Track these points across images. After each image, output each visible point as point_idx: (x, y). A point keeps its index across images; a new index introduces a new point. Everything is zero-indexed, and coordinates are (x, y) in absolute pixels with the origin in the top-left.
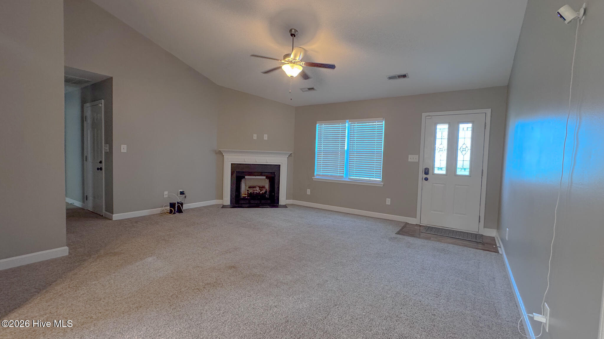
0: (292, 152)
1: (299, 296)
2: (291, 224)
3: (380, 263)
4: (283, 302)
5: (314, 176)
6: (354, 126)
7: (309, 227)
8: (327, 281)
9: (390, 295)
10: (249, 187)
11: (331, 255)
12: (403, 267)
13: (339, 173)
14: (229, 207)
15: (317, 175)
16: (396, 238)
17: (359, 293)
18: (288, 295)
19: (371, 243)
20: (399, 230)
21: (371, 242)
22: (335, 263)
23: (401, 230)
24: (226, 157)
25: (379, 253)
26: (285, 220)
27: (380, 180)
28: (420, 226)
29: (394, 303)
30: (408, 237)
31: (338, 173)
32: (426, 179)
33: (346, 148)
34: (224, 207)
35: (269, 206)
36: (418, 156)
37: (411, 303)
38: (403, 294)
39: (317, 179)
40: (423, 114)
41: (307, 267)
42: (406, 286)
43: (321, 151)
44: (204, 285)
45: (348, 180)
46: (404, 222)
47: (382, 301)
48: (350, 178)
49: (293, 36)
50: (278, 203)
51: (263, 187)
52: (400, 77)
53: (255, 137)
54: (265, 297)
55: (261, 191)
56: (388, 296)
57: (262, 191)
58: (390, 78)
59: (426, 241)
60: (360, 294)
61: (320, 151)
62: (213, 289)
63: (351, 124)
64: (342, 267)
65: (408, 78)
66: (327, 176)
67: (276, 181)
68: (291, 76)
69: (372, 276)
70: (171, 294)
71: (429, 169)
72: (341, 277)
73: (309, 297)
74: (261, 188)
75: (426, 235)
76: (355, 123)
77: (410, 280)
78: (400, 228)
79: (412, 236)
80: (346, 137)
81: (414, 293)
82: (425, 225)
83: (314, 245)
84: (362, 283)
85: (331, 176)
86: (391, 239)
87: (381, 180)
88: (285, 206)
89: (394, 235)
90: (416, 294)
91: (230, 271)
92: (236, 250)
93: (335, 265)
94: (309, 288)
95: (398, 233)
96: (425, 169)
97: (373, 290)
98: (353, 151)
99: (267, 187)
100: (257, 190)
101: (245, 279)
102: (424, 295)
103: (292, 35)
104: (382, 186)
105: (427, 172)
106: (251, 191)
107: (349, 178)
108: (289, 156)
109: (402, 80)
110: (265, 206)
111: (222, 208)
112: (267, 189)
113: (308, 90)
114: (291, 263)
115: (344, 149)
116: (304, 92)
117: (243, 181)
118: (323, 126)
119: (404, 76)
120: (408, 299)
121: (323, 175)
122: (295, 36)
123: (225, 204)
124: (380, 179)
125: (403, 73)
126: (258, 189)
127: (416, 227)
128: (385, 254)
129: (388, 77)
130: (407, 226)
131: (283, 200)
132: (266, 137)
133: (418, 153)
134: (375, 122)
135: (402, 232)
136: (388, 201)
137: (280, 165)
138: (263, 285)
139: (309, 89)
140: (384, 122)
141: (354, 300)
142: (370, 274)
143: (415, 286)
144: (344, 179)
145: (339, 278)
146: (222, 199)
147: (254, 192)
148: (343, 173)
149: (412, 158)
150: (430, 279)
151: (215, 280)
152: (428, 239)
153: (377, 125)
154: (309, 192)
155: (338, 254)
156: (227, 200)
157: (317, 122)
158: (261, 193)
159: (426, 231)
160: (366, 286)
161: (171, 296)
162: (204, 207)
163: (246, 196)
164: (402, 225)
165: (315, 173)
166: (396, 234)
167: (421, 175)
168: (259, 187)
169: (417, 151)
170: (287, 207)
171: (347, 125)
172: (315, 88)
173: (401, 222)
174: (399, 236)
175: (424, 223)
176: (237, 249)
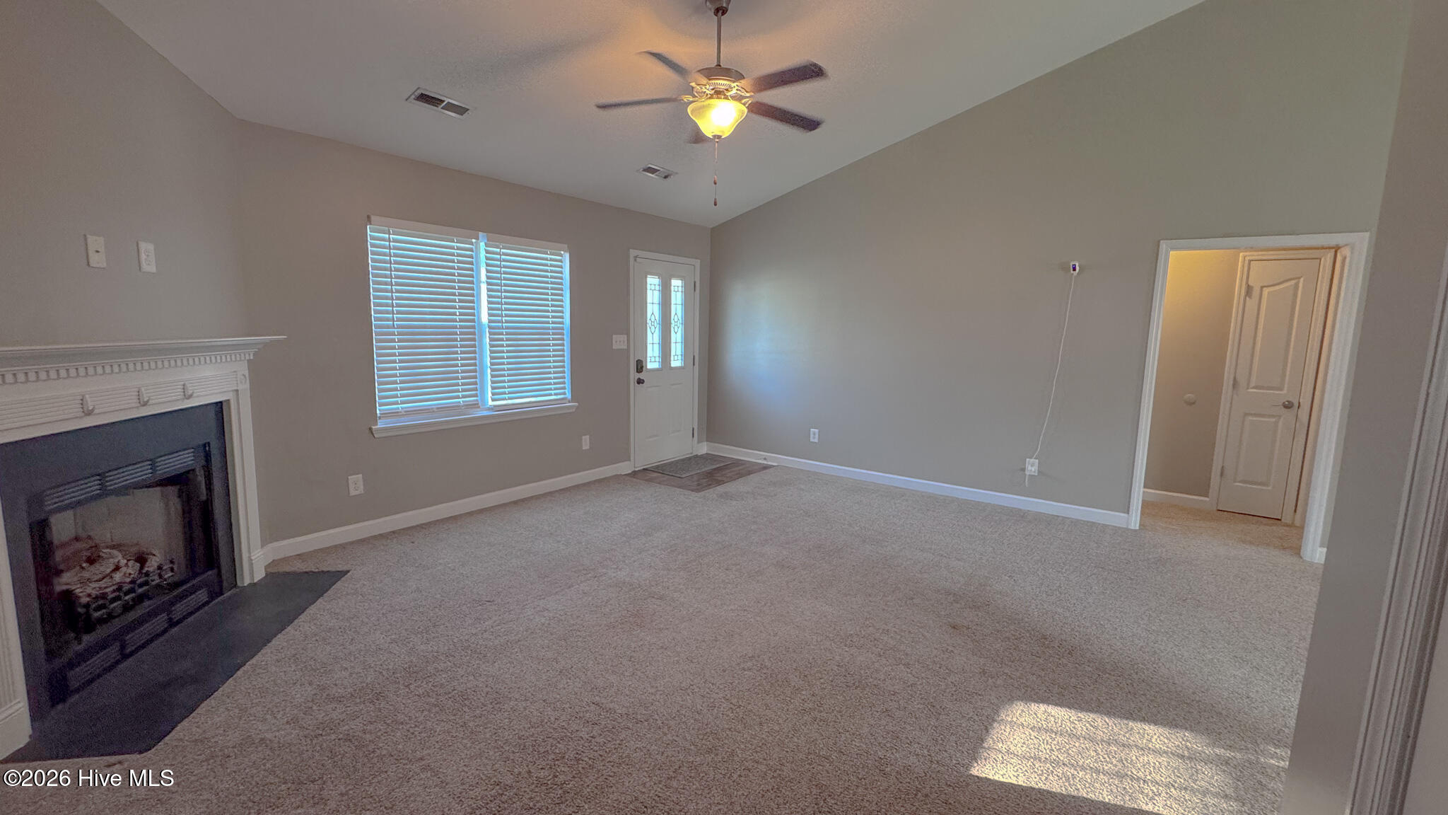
5: (375, 419)
13: (464, 397)
15: (386, 415)
27: (568, 397)
31: (458, 397)
32: (639, 381)
36: (627, 337)
45: (492, 413)
48: (496, 406)
53: (98, 250)
58: (648, 170)
66: (425, 411)
71: (641, 361)
96: (637, 361)
104: (573, 410)
105: (639, 366)
115: (473, 321)
121: (409, 413)
124: (568, 394)
132: (147, 258)
133: (628, 332)
134: (546, 253)
136: (586, 442)
140: (566, 255)
144: (483, 410)
148: (476, 396)
149: (619, 342)
153: (550, 261)
154: (356, 485)
165: (380, 411)
169: (625, 328)
175: (639, 465)
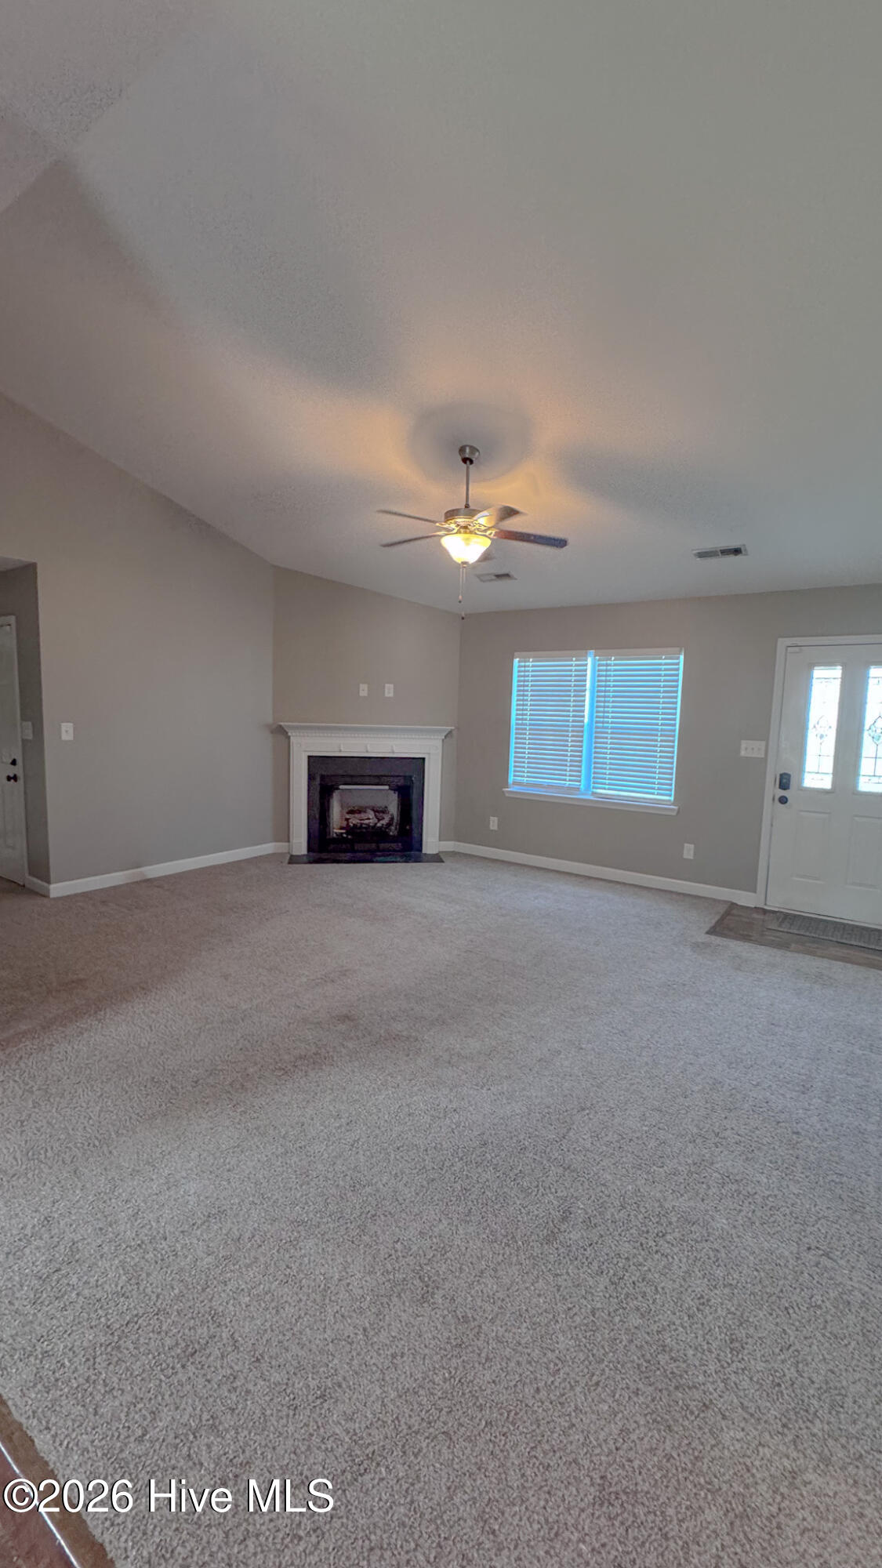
0: (450, 728)
1: (502, 1088)
2: (458, 907)
3: (673, 1009)
4: (469, 1102)
5: (506, 785)
6: (607, 665)
7: (502, 915)
8: (559, 1053)
9: (700, 1087)
10: (351, 812)
11: (560, 988)
12: (727, 1020)
13: (571, 781)
14: (305, 859)
15: (515, 783)
16: (707, 945)
17: (632, 1082)
18: (477, 1085)
19: (649, 959)
20: (714, 922)
21: (651, 955)
22: (573, 1010)
23: (719, 922)
24: (295, 739)
25: (669, 983)
26: (443, 895)
27: (669, 801)
28: (765, 912)
29: (708, 1105)
30: (735, 942)
31: (565, 780)
32: (783, 800)
33: (586, 720)
34: (294, 860)
35: (398, 859)
36: (763, 743)
37: (746, 1106)
38: (729, 1085)
39: (516, 793)
40: (780, 640)
41: (511, 1017)
42: (734, 1065)
43: (526, 724)
44: (293, 1059)
45: (592, 798)
46: (725, 902)
47: (682, 1099)
48: (596, 793)
49: (468, 462)
50: (420, 849)
51: (384, 811)
52: (725, 552)
53: (364, 690)
54: (429, 1089)
55: (379, 820)
56: (696, 1088)
57: (382, 822)
58: (702, 555)
59: (778, 953)
60: (633, 1084)
61: (522, 724)
62: (314, 1069)
63: (599, 660)
64: (588, 1019)
65: (746, 555)
66: (540, 786)
67: (415, 796)
68: (463, 563)
69: (657, 1042)
70: (229, 1080)
71: (789, 775)
72: (589, 1042)
73: (524, 1089)
74: (380, 812)
75: (777, 937)
76: (610, 660)
77: (744, 1051)
78: (717, 918)
79: (746, 938)
80: (588, 693)
81: (754, 1083)
82: (777, 910)
83: (519, 963)
84: (637, 1058)
85: (550, 786)
86: (696, 947)
87: (672, 798)
88: (437, 858)
89: (703, 938)
90: (758, 1084)
91: (342, 1027)
92: (345, 975)
93: (572, 1013)
94: (519, 1068)
95: (712, 931)
96: (781, 775)
97: (661, 1076)
98: (603, 728)
99: (393, 809)
100: (370, 818)
101: (379, 1046)
102: (774, 1086)
103: (465, 460)
104: (674, 814)
105: (784, 782)
106: (354, 820)
107: (593, 793)
108: (446, 737)
109: (732, 558)
110: (389, 859)
111: (289, 863)
112: (392, 815)
113: (494, 578)
114: (473, 1008)
115: (583, 721)
116: (484, 581)
117: (336, 796)
118: (531, 664)
119: (737, 551)
120: (739, 1096)
121: (528, 785)
122: (471, 462)
123: (295, 853)
124: (670, 796)
125: (734, 544)
126: (371, 815)
127: (755, 916)
128: (684, 985)
129: (695, 552)
130: (735, 912)
131: (431, 842)
132: (389, 691)
133: (765, 738)
134: (661, 659)
135: (720, 928)
136: (689, 851)
137: (424, 759)
138: (419, 1061)
139: (498, 576)
140: (682, 657)
141: (622, 1098)
142: (652, 1036)
143: (756, 1067)
144: (583, 794)
145: (584, 1046)
146: (289, 841)
147: (362, 824)
148: (580, 781)
149: (749, 749)
150: (788, 1049)
151: (314, 1050)
152: (783, 946)
153: (666, 664)
154: (494, 823)
155: (576, 986)
156: (300, 843)
157: (516, 654)
158: (379, 825)
159: (780, 926)
160: (647, 1064)
161: (231, 1085)
162: (249, 861)
163: (342, 833)
164: (722, 909)
165: (511, 779)
166: (707, 933)
167: (772, 790)
168: (375, 811)
169: (762, 733)
170: (443, 862)
171: (590, 660)
172: (512, 573)
173: (719, 901)
174: (716, 940)
175: (773, 904)
176: (347, 973)
